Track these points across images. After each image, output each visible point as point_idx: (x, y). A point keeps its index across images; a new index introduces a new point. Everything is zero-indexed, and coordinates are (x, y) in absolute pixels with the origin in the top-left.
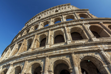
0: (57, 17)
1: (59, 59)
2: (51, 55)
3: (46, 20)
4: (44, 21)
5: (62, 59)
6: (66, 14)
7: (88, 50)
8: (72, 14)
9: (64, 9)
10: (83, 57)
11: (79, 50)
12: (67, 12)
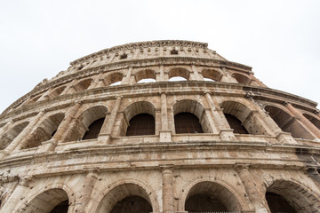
0: (177, 67)
1: (204, 179)
2: (181, 163)
3: (146, 66)
4: (141, 67)
5: (212, 180)
6: (201, 66)
7: (283, 163)
8: (216, 69)
9: (192, 52)
10: (270, 183)
11: (260, 162)
12: (204, 60)
